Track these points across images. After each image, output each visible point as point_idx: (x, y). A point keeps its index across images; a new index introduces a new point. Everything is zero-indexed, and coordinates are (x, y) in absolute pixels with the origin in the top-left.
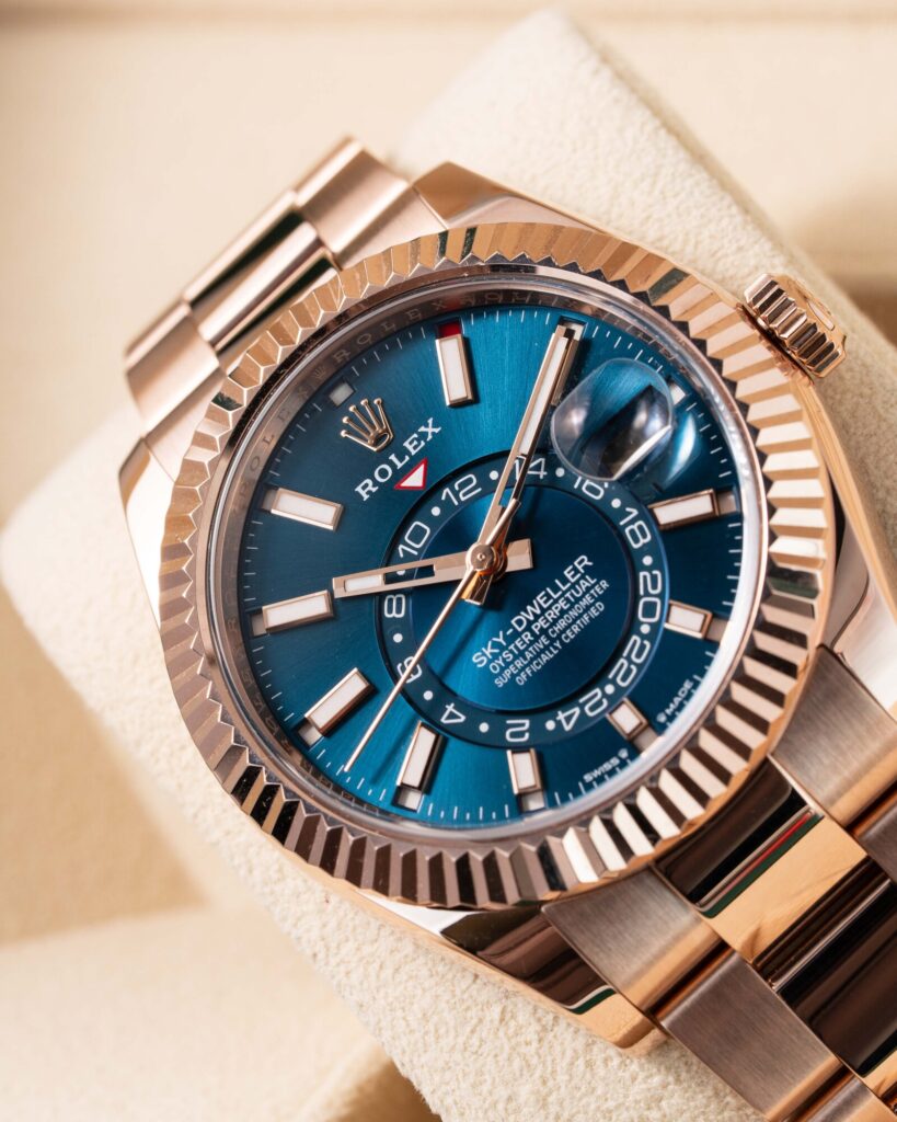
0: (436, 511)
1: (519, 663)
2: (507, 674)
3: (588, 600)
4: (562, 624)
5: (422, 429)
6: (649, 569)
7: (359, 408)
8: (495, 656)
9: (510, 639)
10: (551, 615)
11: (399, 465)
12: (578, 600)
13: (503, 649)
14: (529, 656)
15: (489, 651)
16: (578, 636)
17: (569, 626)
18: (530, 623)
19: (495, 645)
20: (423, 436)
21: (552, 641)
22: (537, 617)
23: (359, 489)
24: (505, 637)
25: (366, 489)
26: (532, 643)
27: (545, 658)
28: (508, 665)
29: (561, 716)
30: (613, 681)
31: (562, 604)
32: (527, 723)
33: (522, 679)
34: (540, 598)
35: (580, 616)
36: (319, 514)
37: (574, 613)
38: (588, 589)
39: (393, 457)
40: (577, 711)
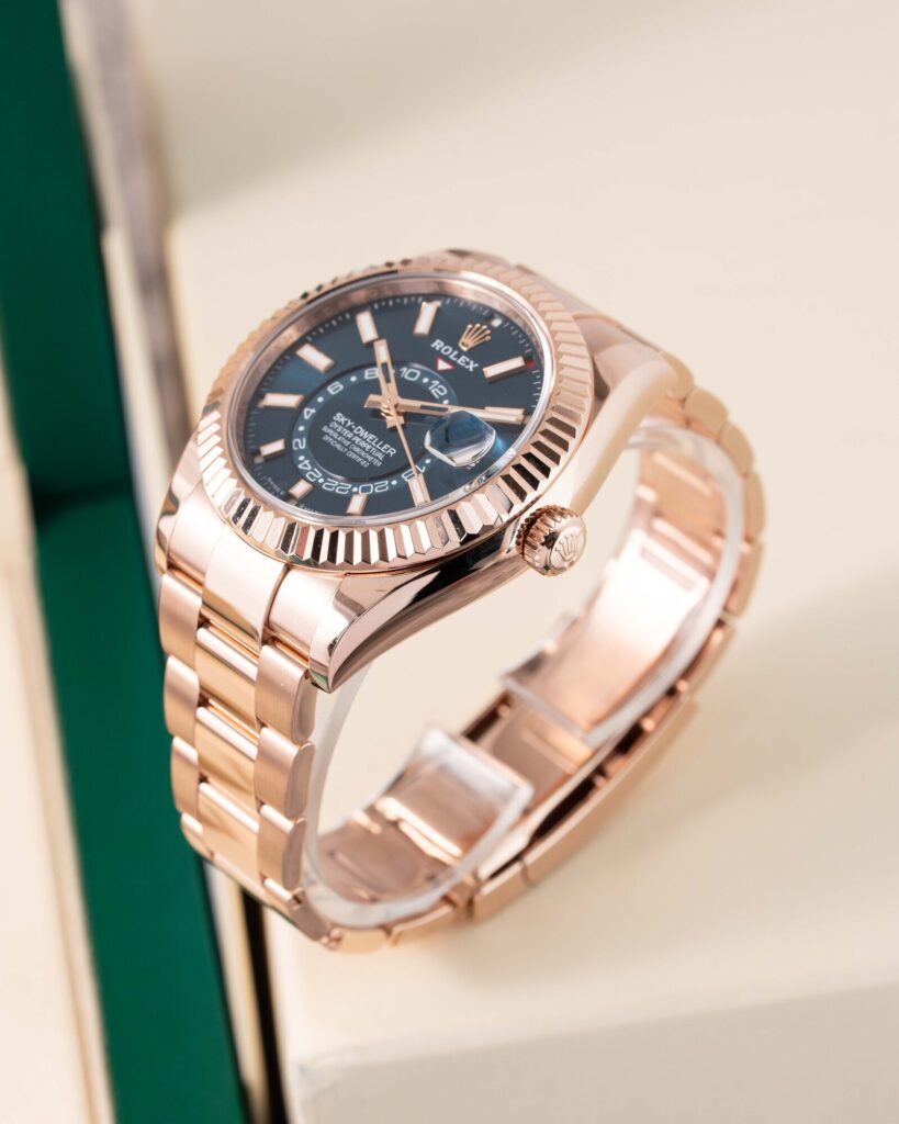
0: (426, 380)
1: (336, 435)
2: (331, 432)
3: (370, 458)
4: (357, 450)
5: (472, 362)
6: (390, 484)
7: (484, 331)
8: (340, 424)
9: (350, 429)
10: (363, 444)
11: (451, 357)
12: (370, 454)
13: (344, 426)
14: (339, 439)
15: (343, 420)
16: (350, 459)
17: (355, 453)
18: (358, 435)
19: (346, 422)
20: (468, 364)
21: (348, 447)
22: (362, 438)
23: (438, 341)
24: (350, 427)
25: (438, 344)
26: (347, 438)
27: (338, 446)
28: (335, 430)
29: (307, 462)
30: (325, 481)
31: (368, 447)
32: (304, 447)
33: (326, 438)
34: (372, 436)
35: (361, 457)
36: (423, 325)
37: (363, 454)
38: (377, 458)
39: (456, 353)
40: (310, 468)
